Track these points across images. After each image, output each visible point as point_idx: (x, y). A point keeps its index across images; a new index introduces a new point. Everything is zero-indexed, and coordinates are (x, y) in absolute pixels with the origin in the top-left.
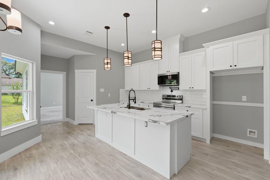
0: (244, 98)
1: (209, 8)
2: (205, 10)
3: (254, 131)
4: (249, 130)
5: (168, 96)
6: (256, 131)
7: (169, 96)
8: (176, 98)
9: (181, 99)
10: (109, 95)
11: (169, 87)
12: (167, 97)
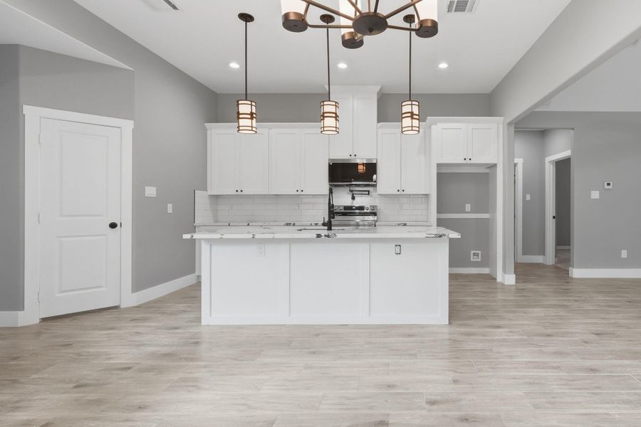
0: (468, 207)
1: (450, 65)
2: (443, 66)
3: (476, 252)
4: (472, 252)
5: (346, 208)
6: (480, 252)
7: (350, 208)
8: (365, 211)
9: (375, 214)
10: (170, 209)
11: (348, 189)
12: (343, 211)
